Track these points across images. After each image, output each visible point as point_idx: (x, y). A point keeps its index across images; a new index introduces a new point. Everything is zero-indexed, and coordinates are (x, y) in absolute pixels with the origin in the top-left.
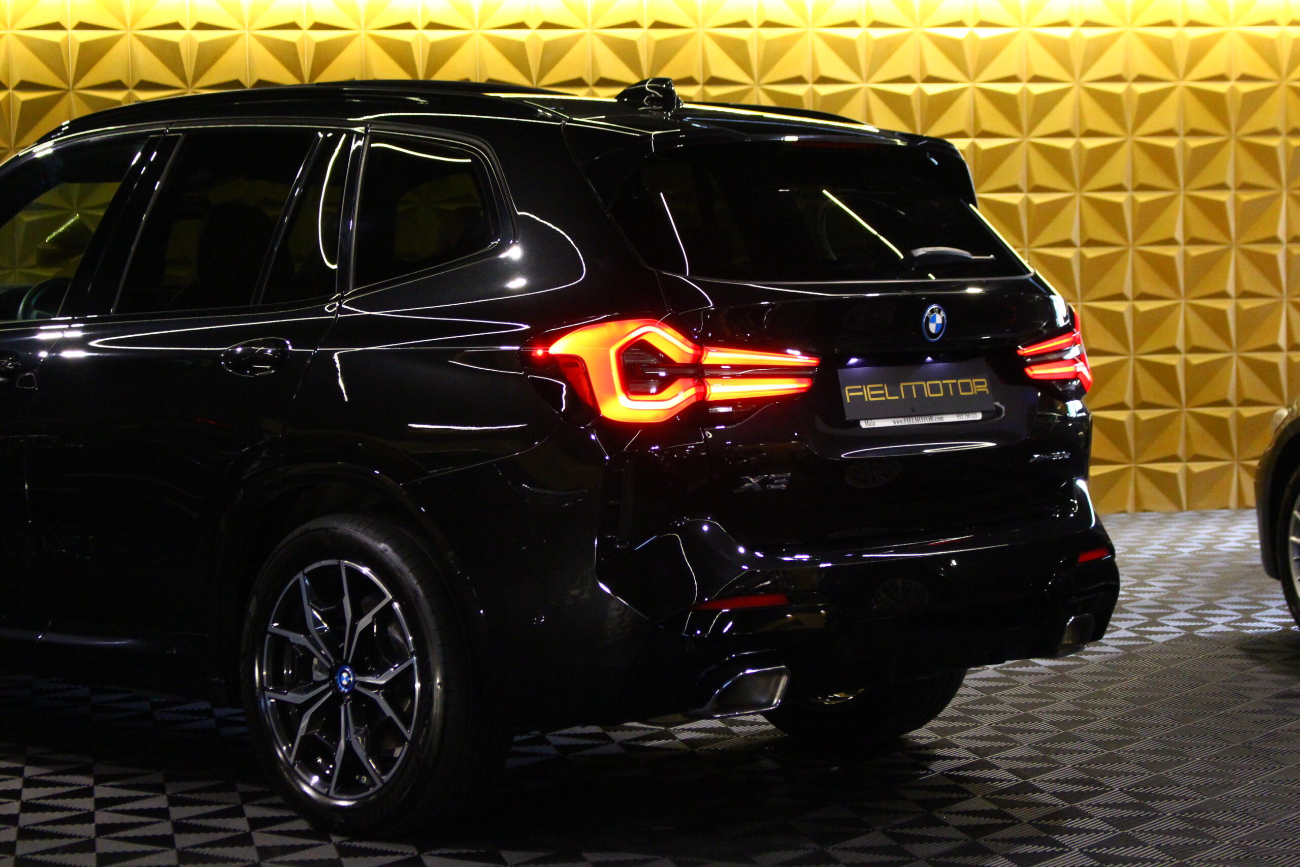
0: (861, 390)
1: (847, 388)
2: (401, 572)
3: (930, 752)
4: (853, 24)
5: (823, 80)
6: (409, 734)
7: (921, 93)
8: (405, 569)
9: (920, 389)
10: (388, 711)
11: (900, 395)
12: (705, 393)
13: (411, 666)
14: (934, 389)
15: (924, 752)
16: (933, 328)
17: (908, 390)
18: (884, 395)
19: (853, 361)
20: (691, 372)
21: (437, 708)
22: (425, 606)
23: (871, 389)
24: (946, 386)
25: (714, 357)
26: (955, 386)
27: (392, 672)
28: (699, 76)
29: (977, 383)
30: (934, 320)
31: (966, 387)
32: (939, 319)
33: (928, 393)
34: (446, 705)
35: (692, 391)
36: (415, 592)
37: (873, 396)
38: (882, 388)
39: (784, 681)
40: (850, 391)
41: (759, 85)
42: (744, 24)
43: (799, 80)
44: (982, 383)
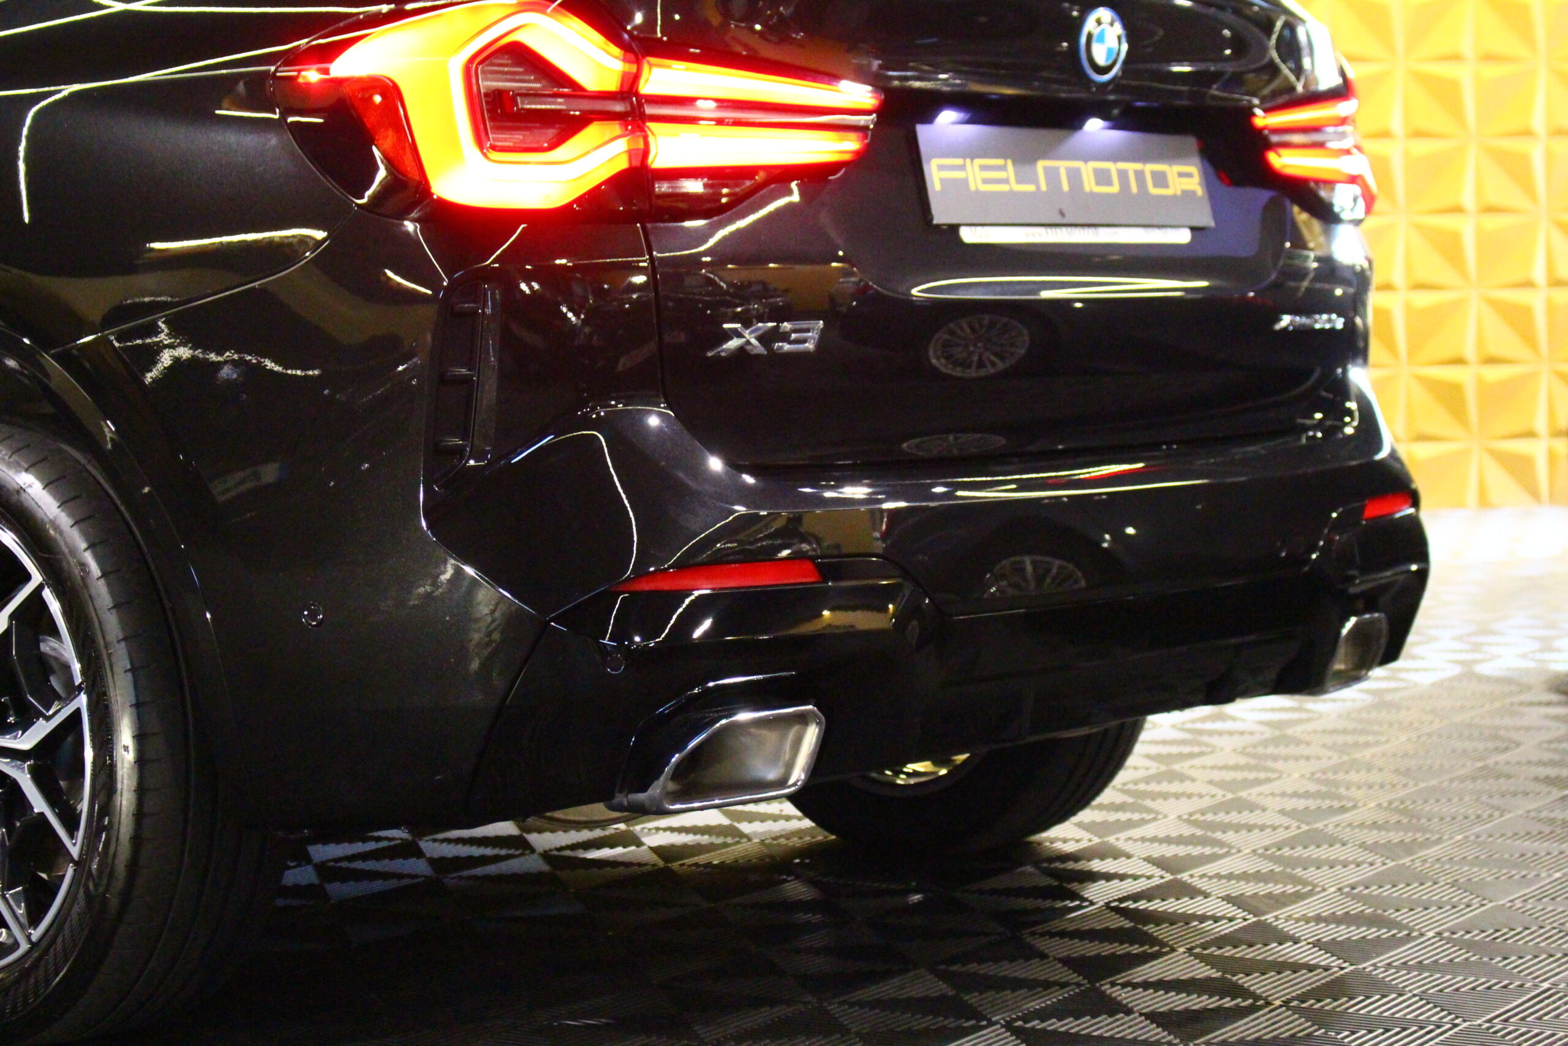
0: (962, 168)
1: (933, 162)
2: (57, 528)
3: (1081, 865)
6: (75, 851)
8: (64, 520)
9: (1075, 177)
10: (39, 804)
11: (1036, 182)
12: (646, 153)
13: (77, 713)
14: (1102, 178)
15: (1070, 865)
16: (1099, 53)
17: (1052, 175)
18: (1006, 181)
19: (948, 113)
20: (619, 107)
21: (125, 798)
22: (101, 593)
23: (983, 168)
24: (1123, 175)
26: (1139, 175)
27: (40, 730)
29: (1181, 175)
30: (1102, 39)
31: (1160, 180)
32: (1111, 38)
33: (1089, 184)
34: (141, 790)
35: (622, 145)
36: (83, 565)
37: (986, 181)
38: (1003, 168)
39: (812, 735)
40: (941, 168)
44: (1189, 175)
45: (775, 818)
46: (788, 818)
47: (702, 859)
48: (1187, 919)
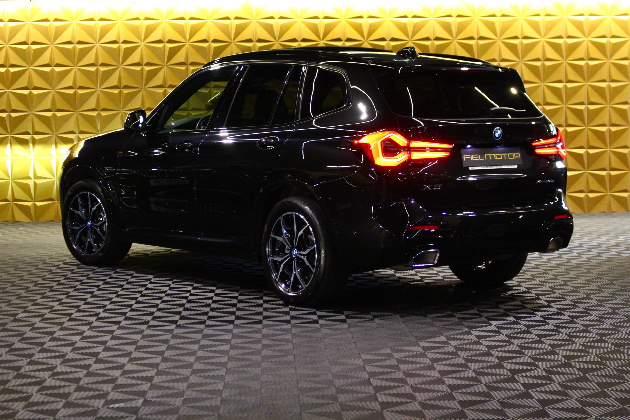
0: (470, 156)
1: (464, 156)
2: (312, 216)
3: (511, 288)
4: (538, 15)
5: (526, 38)
6: (314, 272)
7: (566, 43)
8: (313, 215)
9: (493, 157)
10: (308, 264)
11: (485, 158)
12: (411, 156)
13: (315, 248)
14: (498, 156)
15: (509, 288)
16: (497, 135)
17: (488, 157)
18: (478, 158)
19: (469, 146)
20: (406, 149)
21: (322, 262)
22: (319, 227)
23: (474, 156)
24: (503, 156)
25: (414, 144)
26: (507, 156)
27: (308, 251)
28: (475, 36)
29: (516, 155)
30: (497, 132)
31: (511, 156)
32: (499, 132)
33: (496, 158)
34: (325, 261)
35: (407, 156)
36: (316, 223)
37: (474, 159)
38: (478, 156)
39: (438, 255)
40: (465, 157)
41: (499, 39)
42: (494, 16)
43: (516, 38)
44: (518, 155)
45: (453, 278)
46: (456, 278)
47: (434, 285)
48: (524, 296)
